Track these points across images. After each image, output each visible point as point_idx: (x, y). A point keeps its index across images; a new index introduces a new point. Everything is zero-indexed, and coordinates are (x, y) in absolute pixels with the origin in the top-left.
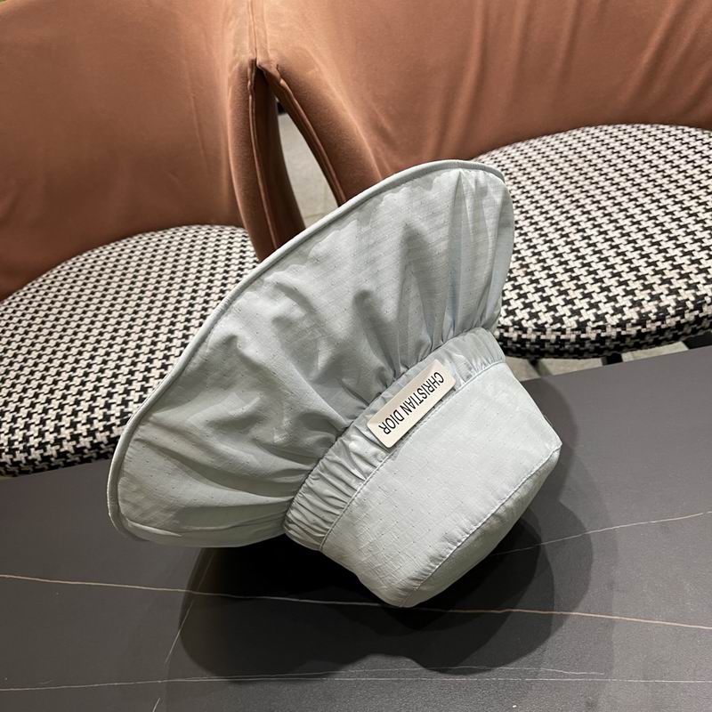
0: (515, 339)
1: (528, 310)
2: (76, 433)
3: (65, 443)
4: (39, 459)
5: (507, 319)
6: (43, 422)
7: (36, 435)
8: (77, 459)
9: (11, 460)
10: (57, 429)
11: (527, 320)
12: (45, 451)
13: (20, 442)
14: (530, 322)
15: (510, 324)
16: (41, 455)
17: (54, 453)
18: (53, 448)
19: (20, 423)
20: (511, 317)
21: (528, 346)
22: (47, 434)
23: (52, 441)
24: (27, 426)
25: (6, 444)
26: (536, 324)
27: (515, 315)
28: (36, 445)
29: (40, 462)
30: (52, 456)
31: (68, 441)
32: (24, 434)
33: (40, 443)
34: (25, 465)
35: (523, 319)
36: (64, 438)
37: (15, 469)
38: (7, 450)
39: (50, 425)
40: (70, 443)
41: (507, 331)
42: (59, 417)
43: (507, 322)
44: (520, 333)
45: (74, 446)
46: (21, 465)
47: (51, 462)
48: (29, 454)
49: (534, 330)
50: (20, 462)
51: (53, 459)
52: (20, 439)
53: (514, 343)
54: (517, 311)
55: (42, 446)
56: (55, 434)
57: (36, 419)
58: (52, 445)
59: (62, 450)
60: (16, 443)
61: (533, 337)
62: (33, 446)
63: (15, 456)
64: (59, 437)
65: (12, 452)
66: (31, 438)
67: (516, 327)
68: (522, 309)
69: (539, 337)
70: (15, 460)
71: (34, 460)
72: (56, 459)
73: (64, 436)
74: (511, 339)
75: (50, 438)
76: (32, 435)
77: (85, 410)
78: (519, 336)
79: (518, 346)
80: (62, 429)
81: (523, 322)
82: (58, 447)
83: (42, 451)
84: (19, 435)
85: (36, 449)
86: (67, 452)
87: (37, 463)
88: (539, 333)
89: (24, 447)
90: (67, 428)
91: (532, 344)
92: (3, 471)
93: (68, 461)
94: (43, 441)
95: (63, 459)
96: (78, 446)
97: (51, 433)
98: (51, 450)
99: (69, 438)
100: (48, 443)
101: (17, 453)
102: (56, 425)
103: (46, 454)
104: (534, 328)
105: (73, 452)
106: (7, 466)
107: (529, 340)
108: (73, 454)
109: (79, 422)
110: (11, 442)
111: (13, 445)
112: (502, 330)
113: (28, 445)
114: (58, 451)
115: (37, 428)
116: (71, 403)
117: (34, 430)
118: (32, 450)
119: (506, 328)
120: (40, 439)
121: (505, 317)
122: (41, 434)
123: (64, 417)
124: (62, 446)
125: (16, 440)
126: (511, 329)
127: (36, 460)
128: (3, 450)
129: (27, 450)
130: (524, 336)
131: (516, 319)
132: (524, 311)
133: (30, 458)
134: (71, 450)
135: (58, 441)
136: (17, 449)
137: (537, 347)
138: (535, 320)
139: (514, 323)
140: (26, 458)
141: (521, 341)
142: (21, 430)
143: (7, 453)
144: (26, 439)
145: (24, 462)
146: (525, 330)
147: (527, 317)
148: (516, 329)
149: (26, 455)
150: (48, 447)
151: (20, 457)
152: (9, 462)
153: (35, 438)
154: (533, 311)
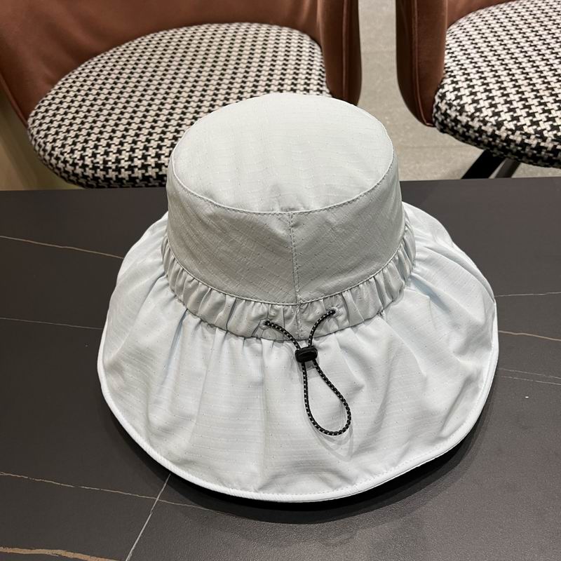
0: (533, 146)
1: (551, 123)
2: (159, 162)
3: (150, 169)
4: (127, 179)
5: (531, 128)
6: (133, 150)
7: (127, 159)
8: (157, 184)
9: (104, 176)
10: (144, 157)
11: (549, 131)
12: (133, 172)
13: (113, 163)
14: (550, 133)
15: (533, 132)
16: (129, 175)
17: (140, 176)
18: (140, 171)
19: (114, 149)
20: (535, 127)
21: (543, 153)
22: (136, 160)
23: (140, 166)
24: (119, 152)
25: (101, 162)
26: (555, 135)
27: (538, 125)
28: (126, 167)
29: (127, 181)
30: (137, 178)
31: (153, 168)
32: (117, 157)
33: (130, 166)
34: (115, 182)
35: (545, 129)
36: (150, 165)
37: (105, 184)
38: (102, 167)
39: (139, 153)
40: (154, 170)
41: (529, 138)
42: (146, 148)
43: (531, 130)
44: (540, 141)
45: (157, 173)
46: (112, 182)
47: (136, 183)
48: (120, 173)
49: (553, 140)
50: (111, 179)
51: (138, 181)
52: (113, 161)
53: (532, 149)
54: (541, 123)
55: (131, 168)
56: (143, 161)
57: (127, 147)
58: (139, 169)
59: (147, 174)
60: (110, 163)
61: (550, 146)
62: (123, 167)
63: (107, 173)
64: (146, 163)
65: (106, 169)
66: (122, 161)
67: (537, 135)
68: (545, 122)
69: (555, 146)
70: (107, 176)
71: (123, 179)
72: (141, 181)
73: (150, 163)
74: (530, 145)
75: (138, 163)
76: (123, 159)
77: (168, 146)
78: (538, 143)
79: (535, 152)
80: (149, 158)
81: (545, 132)
82: (144, 171)
83: (130, 172)
84: (112, 157)
85: (126, 170)
86: (150, 176)
87: (124, 181)
88: (556, 143)
89: (117, 167)
90: (153, 158)
91: (548, 152)
92: (95, 184)
93: (150, 184)
94: (132, 165)
95: (146, 182)
96: (160, 173)
97: (139, 159)
98: (138, 173)
99: (153, 165)
100: (136, 166)
101: (110, 171)
102: (143, 154)
103: (133, 175)
104: (553, 138)
105: (155, 177)
106: (100, 181)
107: (546, 148)
108: (154, 179)
109: (163, 154)
110: (105, 162)
111: (107, 164)
112: (524, 137)
113: (120, 166)
114: (143, 174)
115: (128, 154)
116: (157, 139)
117: (125, 155)
118: (123, 170)
119: (528, 136)
120: (130, 163)
121: (529, 126)
122: (131, 159)
123: (150, 149)
124: (147, 171)
125: (110, 161)
126: (533, 137)
127: (124, 179)
128: (99, 167)
129: (118, 170)
130: (542, 144)
131: (539, 129)
132: (547, 123)
133: (120, 176)
134: (154, 175)
135: (145, 167)
136: (110, 168)
137: (551, 155)
138: (555, 132)
139: (536, 132)
140: (117, 176)
141: (539, 148)
142: (114, 153)
143: (101, 170)
144: (118, 161)
145: (114, 179)
146: (544, 139)
147: (549, 128)
148: (537, 137)
149: (117, 173)
150: (136, 170)
151: (112, 174)
152: (102, 178)
153: (126, 161)
154: (555, 124)
